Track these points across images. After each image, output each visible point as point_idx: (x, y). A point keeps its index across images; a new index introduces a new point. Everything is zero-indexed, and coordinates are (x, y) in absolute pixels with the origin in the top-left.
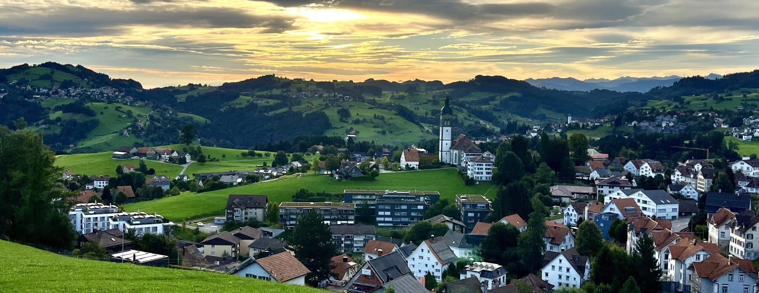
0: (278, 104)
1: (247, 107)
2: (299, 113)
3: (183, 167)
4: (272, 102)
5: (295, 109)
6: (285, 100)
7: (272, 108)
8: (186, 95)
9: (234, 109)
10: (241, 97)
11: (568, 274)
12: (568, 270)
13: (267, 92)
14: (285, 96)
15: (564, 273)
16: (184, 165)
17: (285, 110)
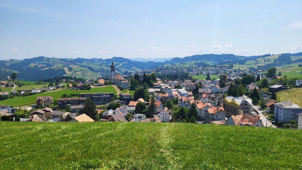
0: (46, 66)
1: (34, 67)
2: (54, 69)
3: (13, 88)
4: (44, 65)
5: (52, 68)
6: (48, 65)
7: (43, 68)
8: (10, 63)
9: (29, 68)
10: (31, 64)
11: (166, 116)
12: (166, 114)
13: (41, 62)
14: (48, 64)
15: (165, 115)
16: (13, 87)
17: (48, 68)
